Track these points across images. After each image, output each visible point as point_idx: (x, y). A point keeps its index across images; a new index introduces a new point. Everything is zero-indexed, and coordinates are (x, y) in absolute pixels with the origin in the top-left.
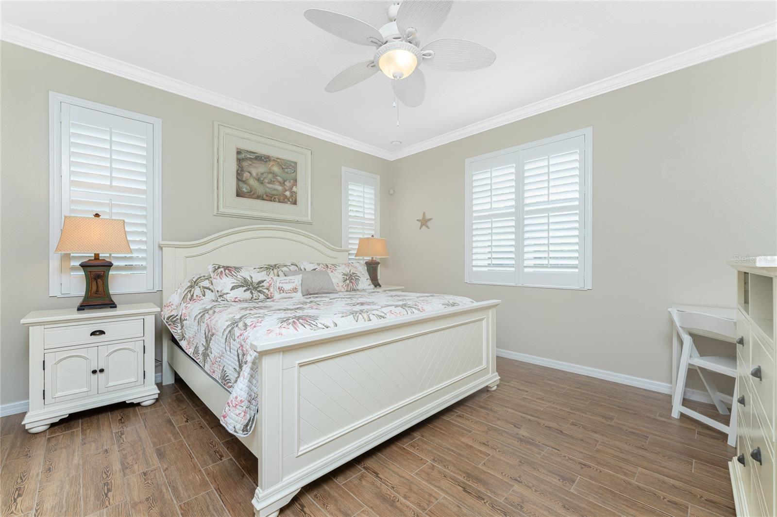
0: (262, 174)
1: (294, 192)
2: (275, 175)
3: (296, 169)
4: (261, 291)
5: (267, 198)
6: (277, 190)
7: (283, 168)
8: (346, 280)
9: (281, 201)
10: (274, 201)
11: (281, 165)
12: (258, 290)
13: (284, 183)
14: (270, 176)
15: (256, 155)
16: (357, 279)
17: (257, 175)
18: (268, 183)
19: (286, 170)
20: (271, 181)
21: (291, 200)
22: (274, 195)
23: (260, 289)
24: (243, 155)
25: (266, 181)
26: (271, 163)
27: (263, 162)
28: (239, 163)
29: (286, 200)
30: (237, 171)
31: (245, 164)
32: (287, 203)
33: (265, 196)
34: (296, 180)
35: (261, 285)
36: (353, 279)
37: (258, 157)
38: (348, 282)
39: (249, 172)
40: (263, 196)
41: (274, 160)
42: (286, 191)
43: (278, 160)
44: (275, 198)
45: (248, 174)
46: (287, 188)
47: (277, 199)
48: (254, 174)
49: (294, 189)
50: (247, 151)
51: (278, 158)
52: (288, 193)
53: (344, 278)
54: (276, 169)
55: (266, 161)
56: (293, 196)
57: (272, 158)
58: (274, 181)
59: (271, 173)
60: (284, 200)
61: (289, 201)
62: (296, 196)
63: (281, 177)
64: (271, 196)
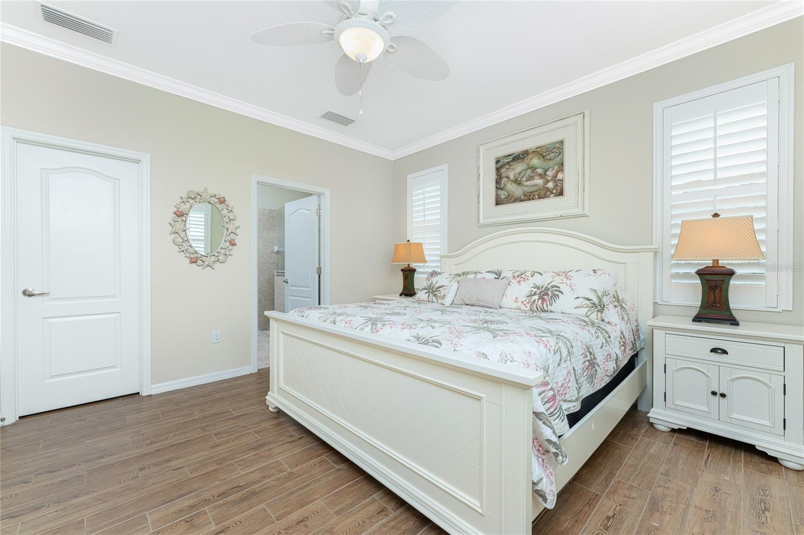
0: (519, 174)
1: (560, 180)
2: (533, 169)
3: (562, 149)
4: (436, 294)
5: (526, 198)
6: (536, 185)
7: (544, 157)
8: (535, 294)
9: (541, 197)
10: (533, 199)
11: (541, 154)
12: (435, 293)
13: (545, 174)
14: (529, 171)
15: (513, 156)
16: (555, 295)
17: (515, 176)
18: (526, 181)
19: (548, 157)
20: (530, 177)
21: (554, 192)
22: (533, 192)
23: (437, 293)
24: (501, 163)
25: (524, 179)
26: (529, 157)
27: (520, 161)
28: (498, 172)
29: (548, 193)
30: (496, 180)
31: (503, 170)
32: (550, 197)
33: (522, 197)
34: (562, 164)
35: (439, 290)
36: (548, 295)
37: (515, 157)
38: (536, 297)
39: (507, 177)
40: (521, 196)
41: (533, 152)
42: (548, 182)
43: (538, 150)
44: (534, 196)
45: (505, 179)
46: (549, 178)
47: (537, 196)
48: (512, 177)
49: (560, 176)
50: (505, 156)
51: (537, 148)
52: (550, 185)
53: (532, 291)
54: (535, 161)
55: (525, 157)
56: (557, 185)
57: (531, 151)
58: (533, 177)
59: (529, 168)
60: (545, 194)
61: (552, 193)
62: (562, 184)
63: (541, 168)
64: (529, 194)
